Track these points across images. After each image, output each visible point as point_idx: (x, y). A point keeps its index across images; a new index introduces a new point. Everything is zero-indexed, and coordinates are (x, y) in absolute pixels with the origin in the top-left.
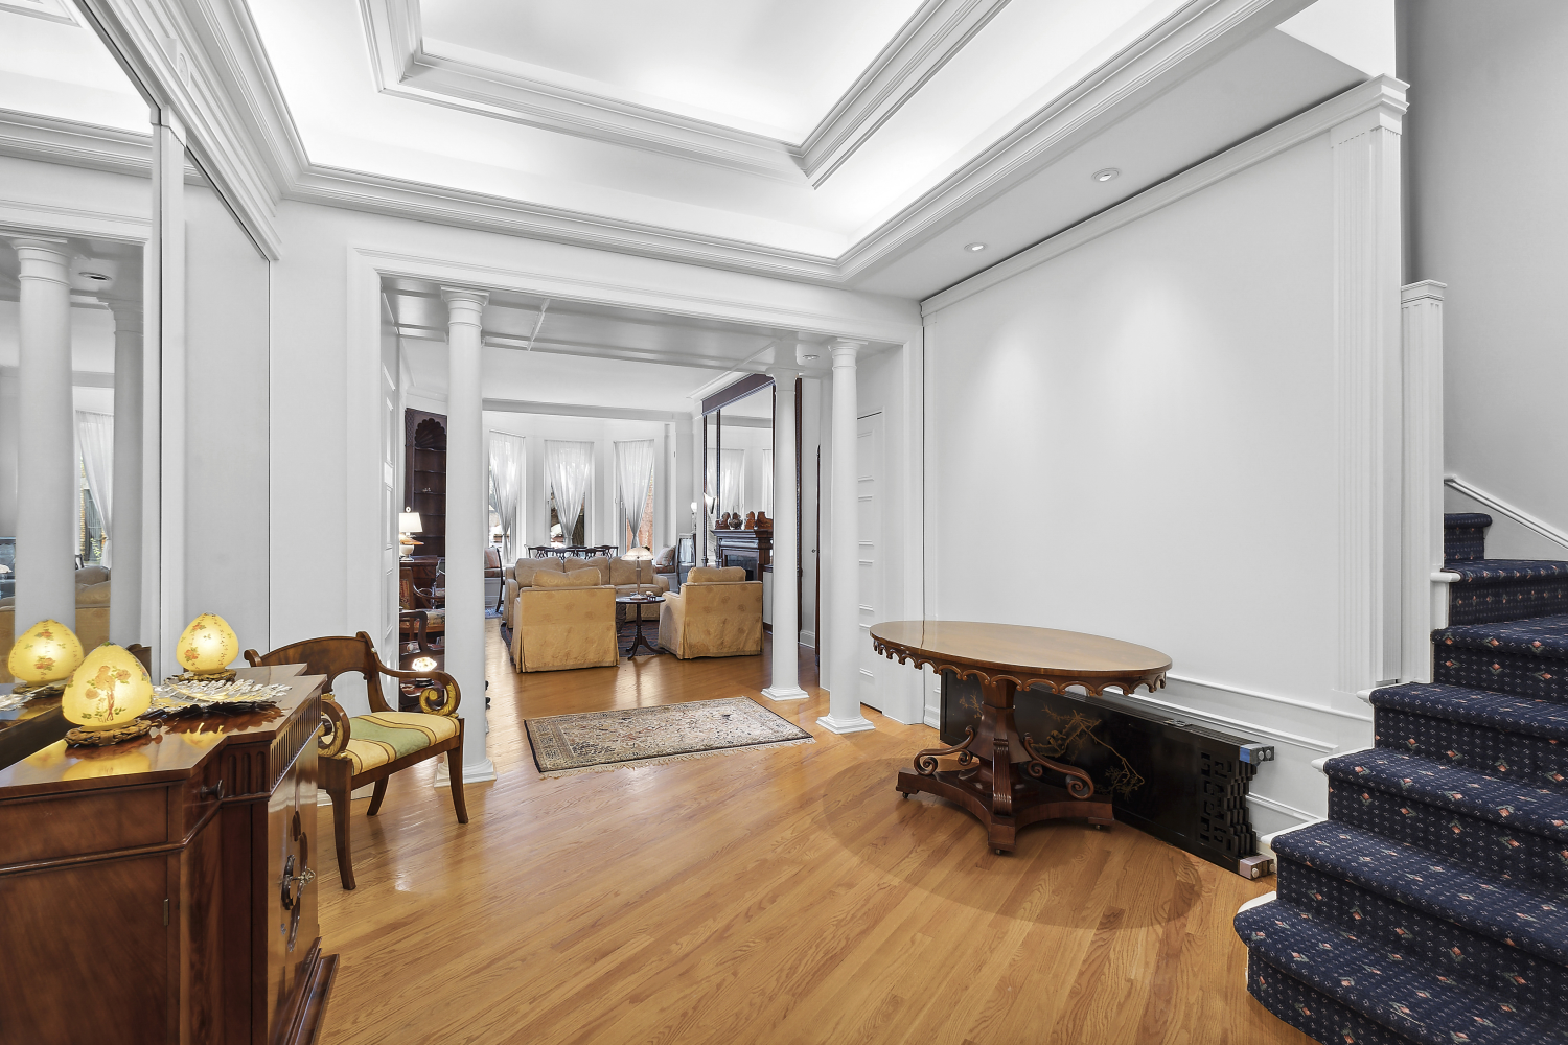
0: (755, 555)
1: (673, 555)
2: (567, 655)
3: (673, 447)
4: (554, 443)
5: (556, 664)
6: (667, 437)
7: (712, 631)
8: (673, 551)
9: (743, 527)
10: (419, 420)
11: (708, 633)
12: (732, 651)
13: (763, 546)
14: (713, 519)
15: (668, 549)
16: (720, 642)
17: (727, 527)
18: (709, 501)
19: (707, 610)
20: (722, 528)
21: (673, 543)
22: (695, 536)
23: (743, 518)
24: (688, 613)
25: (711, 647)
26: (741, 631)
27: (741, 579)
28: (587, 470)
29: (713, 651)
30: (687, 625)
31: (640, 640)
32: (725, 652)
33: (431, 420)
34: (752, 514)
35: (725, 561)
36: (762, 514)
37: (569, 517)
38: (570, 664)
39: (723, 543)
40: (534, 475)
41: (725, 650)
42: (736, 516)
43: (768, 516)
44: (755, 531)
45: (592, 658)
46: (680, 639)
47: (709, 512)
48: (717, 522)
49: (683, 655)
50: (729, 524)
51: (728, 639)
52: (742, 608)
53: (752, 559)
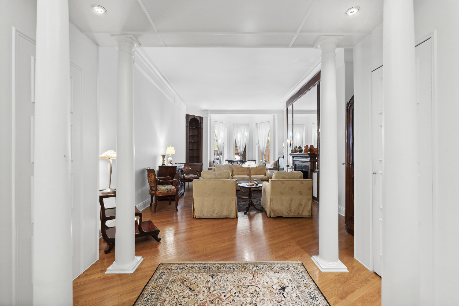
0: (309, 164)
1: (277, 164)
2: (214, 211)
3: (276, 123)
4: (237, 125)
5: (208, 215)
6: (274, 120)
7: (285, 204)
8: (277, 162)
9: (303, 152)
10: (190, 118)
11: (283, 205)
12: (296, 215)
13: (313, 161)
14: (290, 150)
15: (275, 161)
16: (289, 210)
17: (296, 152)
18: (289, 142)
19: (282, 193)
20: (294, 153)
21: (277, 159)
22: (284, 156)
23: (303, 148)
24: (272, 194)
25: (284, 212)
26: (300, 205)
27: (300, 178)
28: (247, 134)
29: (285, 214)
30: (271, 200)
31: (251, 204)
32: (292, 215)
33: (194, 118)
34: (307, 146)
35: (295, 168)
36: (312, 146)
37: (241, 150)
38: (215, 216)
39: (294, 159)
40: (229, 136)
41: (292, 214)
42: (300, 147)
43: (315, 146)
44: (309, 154)
45: (225, 214)
46: (268, 207)
47: (289, 146)
48: (292, 150)
49: (270, 215)
50: (297, 151)
51: (293, 209)
52: (301, 193)
53: (308, 166)
